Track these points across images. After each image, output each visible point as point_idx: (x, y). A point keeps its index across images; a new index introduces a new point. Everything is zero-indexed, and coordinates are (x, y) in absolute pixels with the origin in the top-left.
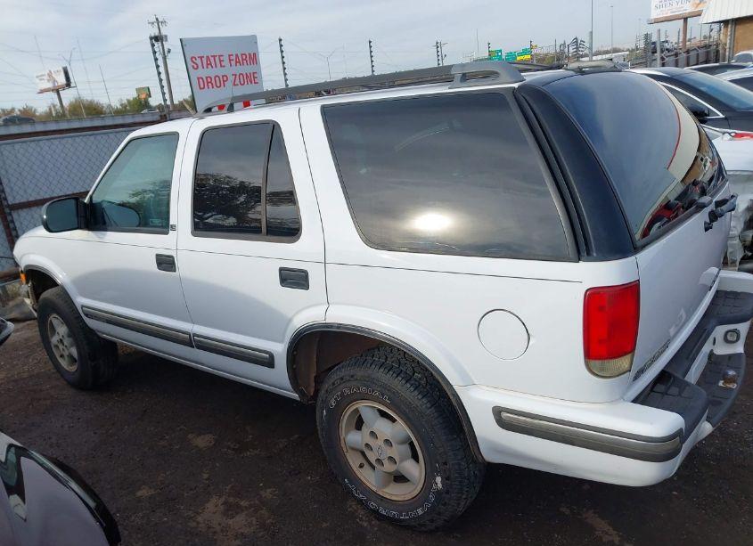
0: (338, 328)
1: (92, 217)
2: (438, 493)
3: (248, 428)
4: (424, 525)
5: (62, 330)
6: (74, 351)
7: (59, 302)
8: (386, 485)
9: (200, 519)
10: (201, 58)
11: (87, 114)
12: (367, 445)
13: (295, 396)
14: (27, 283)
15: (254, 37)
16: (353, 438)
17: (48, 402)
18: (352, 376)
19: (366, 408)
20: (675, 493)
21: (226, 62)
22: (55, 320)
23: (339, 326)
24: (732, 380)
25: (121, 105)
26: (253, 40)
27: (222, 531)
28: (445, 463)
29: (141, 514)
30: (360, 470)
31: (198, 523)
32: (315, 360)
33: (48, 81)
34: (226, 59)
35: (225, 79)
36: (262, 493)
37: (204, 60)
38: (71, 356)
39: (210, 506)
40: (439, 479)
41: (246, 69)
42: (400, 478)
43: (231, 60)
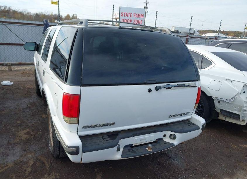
10: (125, 13)
35: (131, 21)
43: (134, 15)
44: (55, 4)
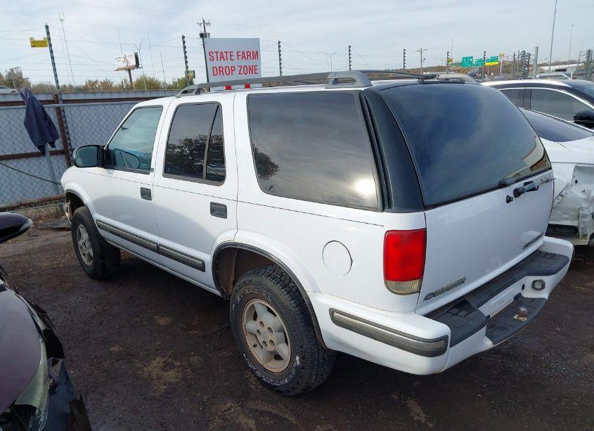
0: (241, 246)
1: (106, 159)
2: (297, 367)
3: (196, 317)
4: (289, 391)
5: (85, 236)
6: (91, 251)
7: (85, 217)
8: (268, 360)
9: (145, 369)
10: (217, 53)
11: (148, 88)
12: (258, 331)
13: (218, 293)
14: (67, 202)
15: (257, 40)
16: (251, 325)
17: (71, 285)
18: (250, 281)
19: (259, 305)
20: (479, 395)
21: (235, 57)
22: (82, 229)
23: (242, 245)
24: (522, 315)
25: (174, 83)
26: (256, 41)
27: (157, 379)
28: (302, 347)
29: (109, 362)
30: (254, 348)
31: (144, 372)
32: (234, 268)
33: (124, 62)
34: (235, 54)
35: (233, 69)
36: (192, 359)
37: (219, 54)
38: (89, 254)
39: (155, 363)
40: (298, 358)
41: (250, 63)
42: (278, 357)
43: (238, 56)
44: (40, 46)
